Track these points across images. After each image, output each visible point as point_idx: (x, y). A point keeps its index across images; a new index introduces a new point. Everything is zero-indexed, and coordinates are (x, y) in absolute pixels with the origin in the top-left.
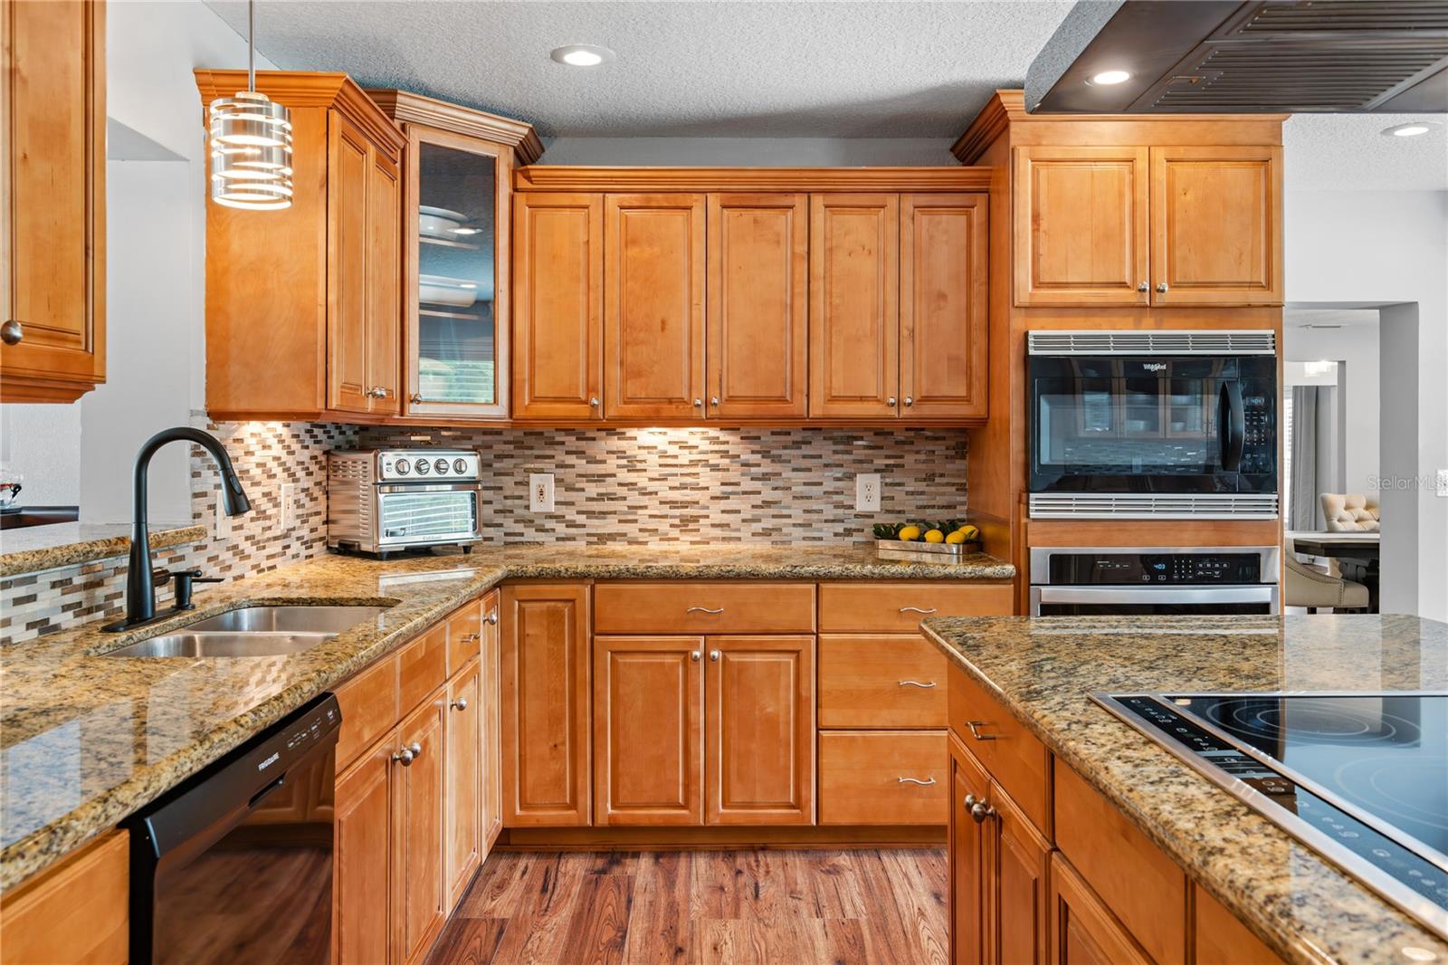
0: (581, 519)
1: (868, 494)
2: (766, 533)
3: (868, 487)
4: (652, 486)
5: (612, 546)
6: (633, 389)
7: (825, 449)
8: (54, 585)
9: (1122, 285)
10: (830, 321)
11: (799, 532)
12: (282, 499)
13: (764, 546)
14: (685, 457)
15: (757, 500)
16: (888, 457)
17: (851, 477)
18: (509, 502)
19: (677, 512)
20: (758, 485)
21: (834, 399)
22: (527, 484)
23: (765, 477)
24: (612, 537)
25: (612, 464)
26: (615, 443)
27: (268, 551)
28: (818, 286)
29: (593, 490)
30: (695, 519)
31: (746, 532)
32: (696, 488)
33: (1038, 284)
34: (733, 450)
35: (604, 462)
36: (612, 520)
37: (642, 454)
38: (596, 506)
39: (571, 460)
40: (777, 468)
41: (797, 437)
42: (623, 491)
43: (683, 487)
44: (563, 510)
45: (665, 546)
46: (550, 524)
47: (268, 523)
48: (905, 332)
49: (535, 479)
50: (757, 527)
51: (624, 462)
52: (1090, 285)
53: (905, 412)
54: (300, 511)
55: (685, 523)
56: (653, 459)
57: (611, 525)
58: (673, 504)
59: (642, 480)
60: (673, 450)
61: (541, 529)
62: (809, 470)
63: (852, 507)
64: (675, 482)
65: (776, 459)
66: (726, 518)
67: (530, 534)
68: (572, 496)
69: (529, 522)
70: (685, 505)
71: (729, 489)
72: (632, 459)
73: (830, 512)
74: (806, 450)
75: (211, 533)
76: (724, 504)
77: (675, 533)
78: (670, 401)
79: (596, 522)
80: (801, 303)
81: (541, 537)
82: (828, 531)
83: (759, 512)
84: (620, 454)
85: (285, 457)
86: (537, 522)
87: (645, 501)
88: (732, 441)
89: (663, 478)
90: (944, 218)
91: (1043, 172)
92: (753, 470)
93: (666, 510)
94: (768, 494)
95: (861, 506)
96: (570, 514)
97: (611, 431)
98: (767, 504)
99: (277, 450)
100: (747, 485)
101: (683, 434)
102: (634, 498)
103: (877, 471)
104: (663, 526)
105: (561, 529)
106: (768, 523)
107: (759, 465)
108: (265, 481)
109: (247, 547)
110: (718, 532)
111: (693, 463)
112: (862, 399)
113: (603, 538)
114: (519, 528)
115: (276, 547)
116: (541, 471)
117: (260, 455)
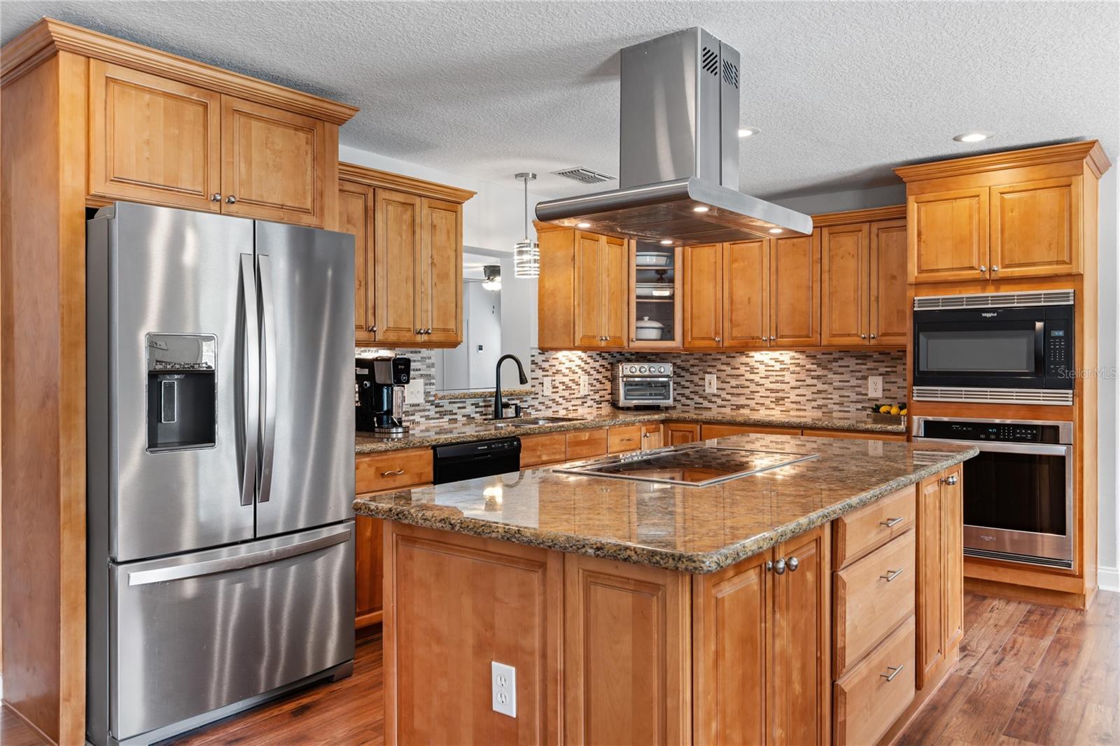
0: (729, 397)
1: (875, 387)
2: (819, 407)
3: (875, 384)
4: (762, 381)
5: (742, 411)
6: (736, 333)
7: (852, 362)
8: (472, 404)
9: (972, 268)
10: (831, 294)
11: (836, 407)
12: (581, 382)
13: (818, 414)
14: (778, 366)
15: (814, 389)
16: (886, 367)
17: (865, 378)
18: (696, 388)
19: (774, 395)
20: (815, 381)
21: (834, 336)
22: (704, 379)
23: (818, 377)
24: (743, 406)
25: (743, 369)
26: (744, 359)
27: (573, 403)
28: (825, 276)
29: (734, 382)
30: (783, 399)
31: (809, 406)
32: (783, 382)
33: (921, 271)
34: (802, 362)
35: (739, 369)
36: (743, 398)
37: (757, 365)
38: (735, 391)
39: (724, 367)
40: (825, 372)
41: (836, 355)
42: (748, 383)
43: (777, 382)
44: (720, 392)
45: (768, 412)
46: (714, 399)
47: (573, 392)
48: (872, 298)
49: (707, 377)
50: (815, 404)
51: (748, 369)
52: (952, 269)
53: (873, 342)
54: (593, 388)
55: (778, 401)
56: (762, 368)
57: (742, 401)
58: (772, 391)
59: (756, 378)
60: (772, 363)
61: (710, 401)
62: (842, 374)
63: (866, 395)
64: (773, 379)
65: (825, 368)
66: (798, 399)
67: (706, 404)
68: (724, 385)
69: (705, 398)
70: (777, 391)
71: (800, 383)
72: (752, 368)
73: (854, 397)
74: (841, 363)
75: (541, 393)
76: (797, 391)
77: (773, 405)
78: (753, 338)
79: (735, 399)
80: (817, 287)
81: (710, 405)
82: (853, 407)
83: (815, 396)
84: (746, 364)
85: (583, 364)
86: (709, 398)
87: (758, 388)
88: (802, 359)
89: (767, 377)
90: (895, 233)
91: (923, 209)
92: (812, 373)
93: (768, 393)
94: (820, 386)
95: (872, 394)
96: (724, 395)
97: (742, 353)
98: (819, 392)
99: (579, 362)
100: (809, 381)
101: (776, 354)
102: (753, 387)
103: (880, 375)
104: (767, 402)
105: (719, 402)
106: (820, 402)
107: (815, 371)
108: (570, 374)
109: (561, 400)
110: (794, 406)
111: (782, 370)
112: (849, 335)
113: (739, 407)
114: (701, 400)
115: (579, 402)
116: (710, 373)
117: (568, 364)
